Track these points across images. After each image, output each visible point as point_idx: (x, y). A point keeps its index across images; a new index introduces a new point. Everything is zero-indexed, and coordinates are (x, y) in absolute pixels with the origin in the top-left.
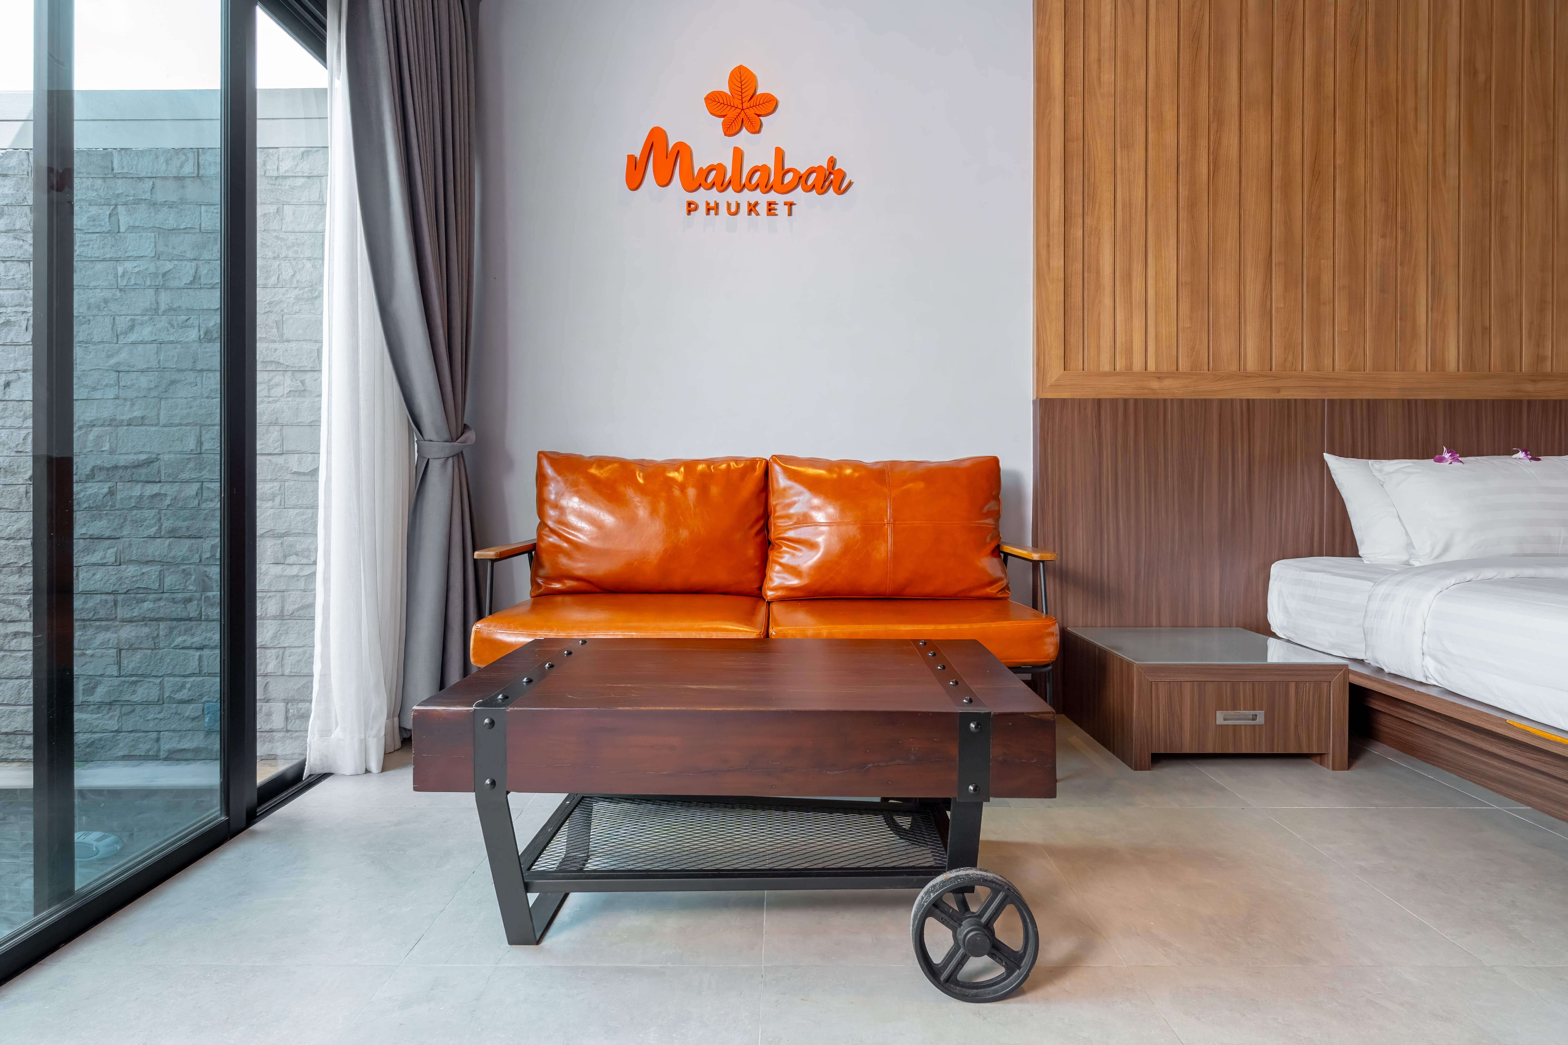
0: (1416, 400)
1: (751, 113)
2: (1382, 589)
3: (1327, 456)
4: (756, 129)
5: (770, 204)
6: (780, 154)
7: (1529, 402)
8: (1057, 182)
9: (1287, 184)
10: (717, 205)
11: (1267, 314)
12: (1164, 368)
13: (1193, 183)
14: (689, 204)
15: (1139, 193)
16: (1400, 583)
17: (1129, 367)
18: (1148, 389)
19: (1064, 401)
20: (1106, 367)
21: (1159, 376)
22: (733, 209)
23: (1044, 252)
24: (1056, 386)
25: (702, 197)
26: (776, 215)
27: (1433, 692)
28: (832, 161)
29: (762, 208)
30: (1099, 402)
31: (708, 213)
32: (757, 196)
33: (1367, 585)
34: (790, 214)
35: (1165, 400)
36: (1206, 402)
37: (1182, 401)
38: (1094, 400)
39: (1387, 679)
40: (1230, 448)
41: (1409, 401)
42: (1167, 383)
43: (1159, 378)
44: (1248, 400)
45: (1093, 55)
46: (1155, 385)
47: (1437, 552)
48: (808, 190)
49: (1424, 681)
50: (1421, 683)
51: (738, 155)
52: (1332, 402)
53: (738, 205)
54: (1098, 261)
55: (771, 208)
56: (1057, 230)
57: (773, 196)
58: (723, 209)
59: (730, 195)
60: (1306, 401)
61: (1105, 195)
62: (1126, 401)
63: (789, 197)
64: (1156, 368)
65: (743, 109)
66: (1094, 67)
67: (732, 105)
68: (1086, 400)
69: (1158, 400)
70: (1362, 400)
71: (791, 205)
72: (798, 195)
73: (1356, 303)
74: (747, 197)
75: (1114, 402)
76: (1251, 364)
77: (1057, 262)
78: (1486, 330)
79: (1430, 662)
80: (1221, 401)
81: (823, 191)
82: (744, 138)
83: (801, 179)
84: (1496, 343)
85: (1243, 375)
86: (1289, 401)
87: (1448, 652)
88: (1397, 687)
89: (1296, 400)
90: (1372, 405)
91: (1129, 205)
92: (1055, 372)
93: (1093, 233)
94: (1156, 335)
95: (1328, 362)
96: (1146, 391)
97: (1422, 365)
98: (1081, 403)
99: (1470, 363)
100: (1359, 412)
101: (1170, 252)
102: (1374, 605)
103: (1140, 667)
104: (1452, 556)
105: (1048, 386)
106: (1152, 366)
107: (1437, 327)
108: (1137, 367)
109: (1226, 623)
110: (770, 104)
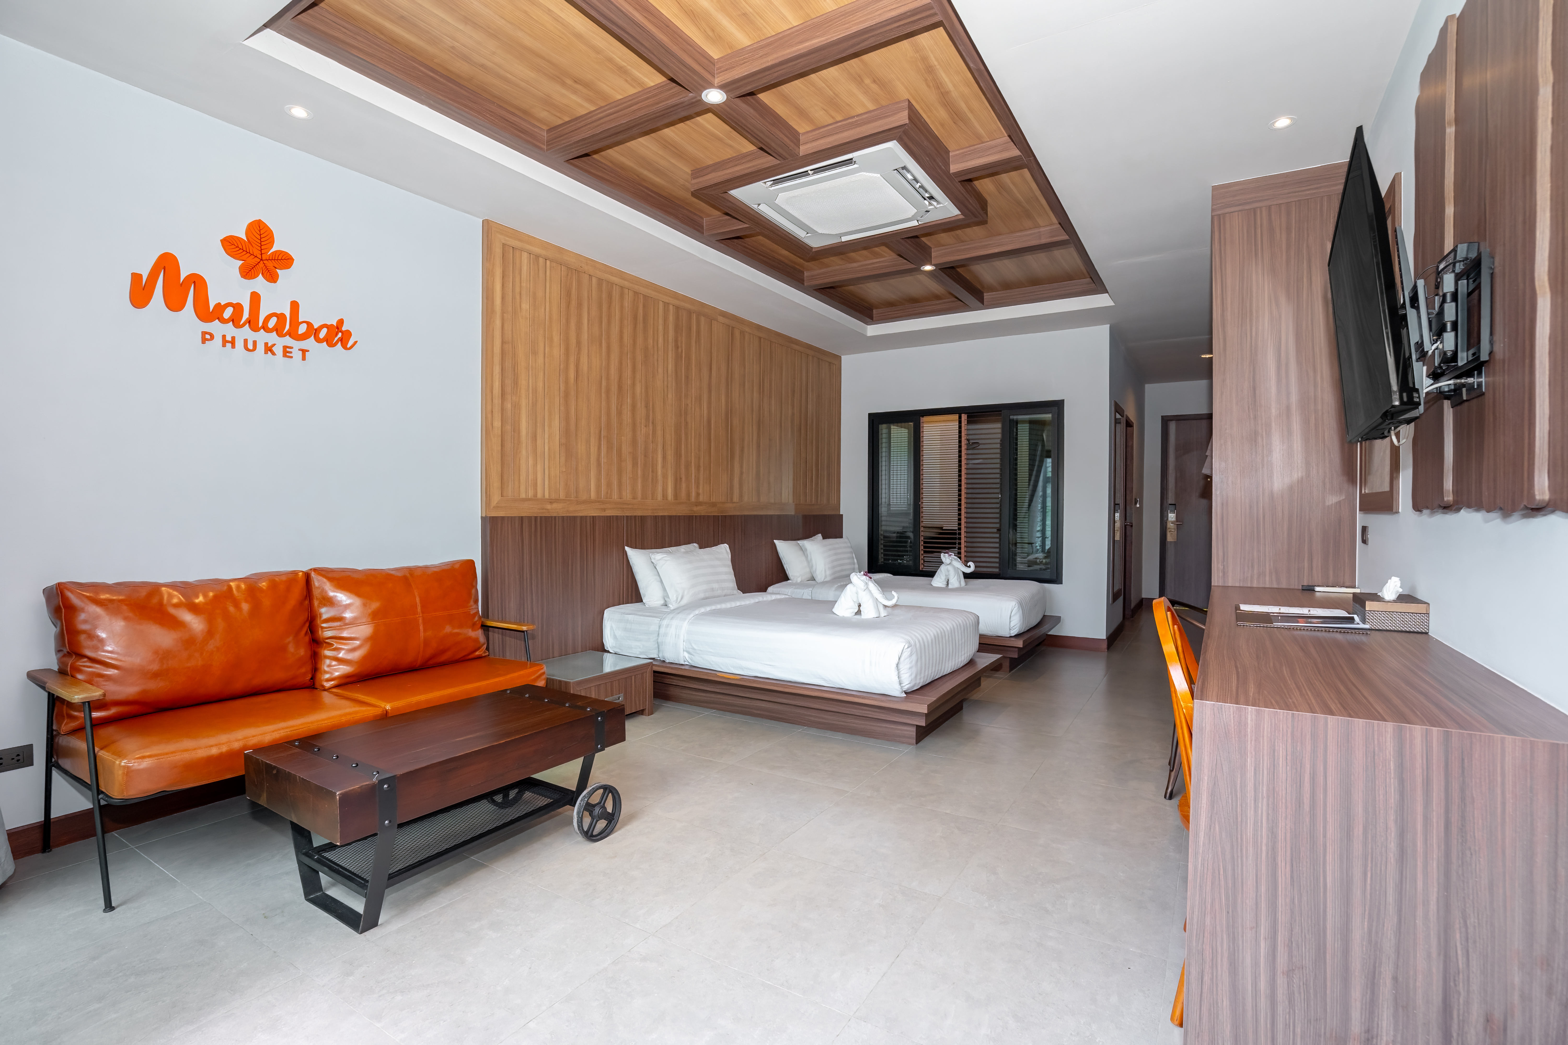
0: (658, 516)
1: (270, 264)
2: (665, 622)
3: (626, 548)
4: (272, 278)
5: (285, 347)
6: (295, 306)
7: (696, 517)
8: (497, 369)
9: (608, 391)
10: (233, 338)
11: (599, 465)
12: (553, 496)
13: (567, 382)
14: (204, 333)
15: (540, 384)
16: (672, 618)
17: (535, 495)
18: (546, 509)
19: (503, 518)
20: (523, 496)
21: (551, 501)
22: (250, 347)
23: (489, 416)
24: (497, 507)
25: (215, 327)
26: (291, 357)
27: (687, 668)
28: (341, 322)
29: (278, 350)
30: (522, 519)
31: (224, 345)
32: (272, 338)
33: (656, 620)
34: (304, 358)
35: (555, 517)
36: (575, 518)
37: (562, 517)
38: (519, 517)
39: (668, 665)
40: (585, 543)
41: (656, 516)
42: (555, 506)
43: (551, 502)
44: (593, 516)
45: (517, 290)
46: (549, 507)
47: (679, 600)
48: (318, 340)
49: (683, 663)
50: (682, 665)
51: (255, 298)
52: (627, 518)
53: (255, 343)
54: (519, 425)
55: (287, 352)
56: (497, 401)
57: (288, 341)
58: (239, 344)
59: (246, 332)
60: (617, 517)
61: (523, 382)
62: (536, 518)
63: (304, 344)
64: (550, 497)
65: (262, 260)
66: (518, 297)
67: (251, 253)
68: (515, 517)
69: (552, 517)
70: (638, 516)
71: (304, 351)
72: (310, 343)
73: (635, 462)
74: (262, 337)
75: (530, 518)
76: (593, 495)
77: (497, 424)
78: (681, 479)
79: (686, 655)
80: (581, 517)
81: (331, 345)
82: (259, 284)
83: (313, 332)
84: (684, 485)
85: (589, 502)
86: (610, 516)
87: (694, 649)
88: (672, 668)
89: (613, 516)
90: (643, 518)
91: (535, 391)
92: (496, 498)
93: (516, 406)
94: (549, 475)
95: (624, 494)
96: (544, 511)
97: (660, 497)
98: (512, 519)
99: (676, 495)
100: (637, 522)
101: (556, 423)
102: (662, 631)
103: (574, 683)
104: (684, 602)
105: (492, 507)
106: (547, 496)
107: (665, 476)
108: (539, 495)
109: (584, 649)
110: (285, 260)
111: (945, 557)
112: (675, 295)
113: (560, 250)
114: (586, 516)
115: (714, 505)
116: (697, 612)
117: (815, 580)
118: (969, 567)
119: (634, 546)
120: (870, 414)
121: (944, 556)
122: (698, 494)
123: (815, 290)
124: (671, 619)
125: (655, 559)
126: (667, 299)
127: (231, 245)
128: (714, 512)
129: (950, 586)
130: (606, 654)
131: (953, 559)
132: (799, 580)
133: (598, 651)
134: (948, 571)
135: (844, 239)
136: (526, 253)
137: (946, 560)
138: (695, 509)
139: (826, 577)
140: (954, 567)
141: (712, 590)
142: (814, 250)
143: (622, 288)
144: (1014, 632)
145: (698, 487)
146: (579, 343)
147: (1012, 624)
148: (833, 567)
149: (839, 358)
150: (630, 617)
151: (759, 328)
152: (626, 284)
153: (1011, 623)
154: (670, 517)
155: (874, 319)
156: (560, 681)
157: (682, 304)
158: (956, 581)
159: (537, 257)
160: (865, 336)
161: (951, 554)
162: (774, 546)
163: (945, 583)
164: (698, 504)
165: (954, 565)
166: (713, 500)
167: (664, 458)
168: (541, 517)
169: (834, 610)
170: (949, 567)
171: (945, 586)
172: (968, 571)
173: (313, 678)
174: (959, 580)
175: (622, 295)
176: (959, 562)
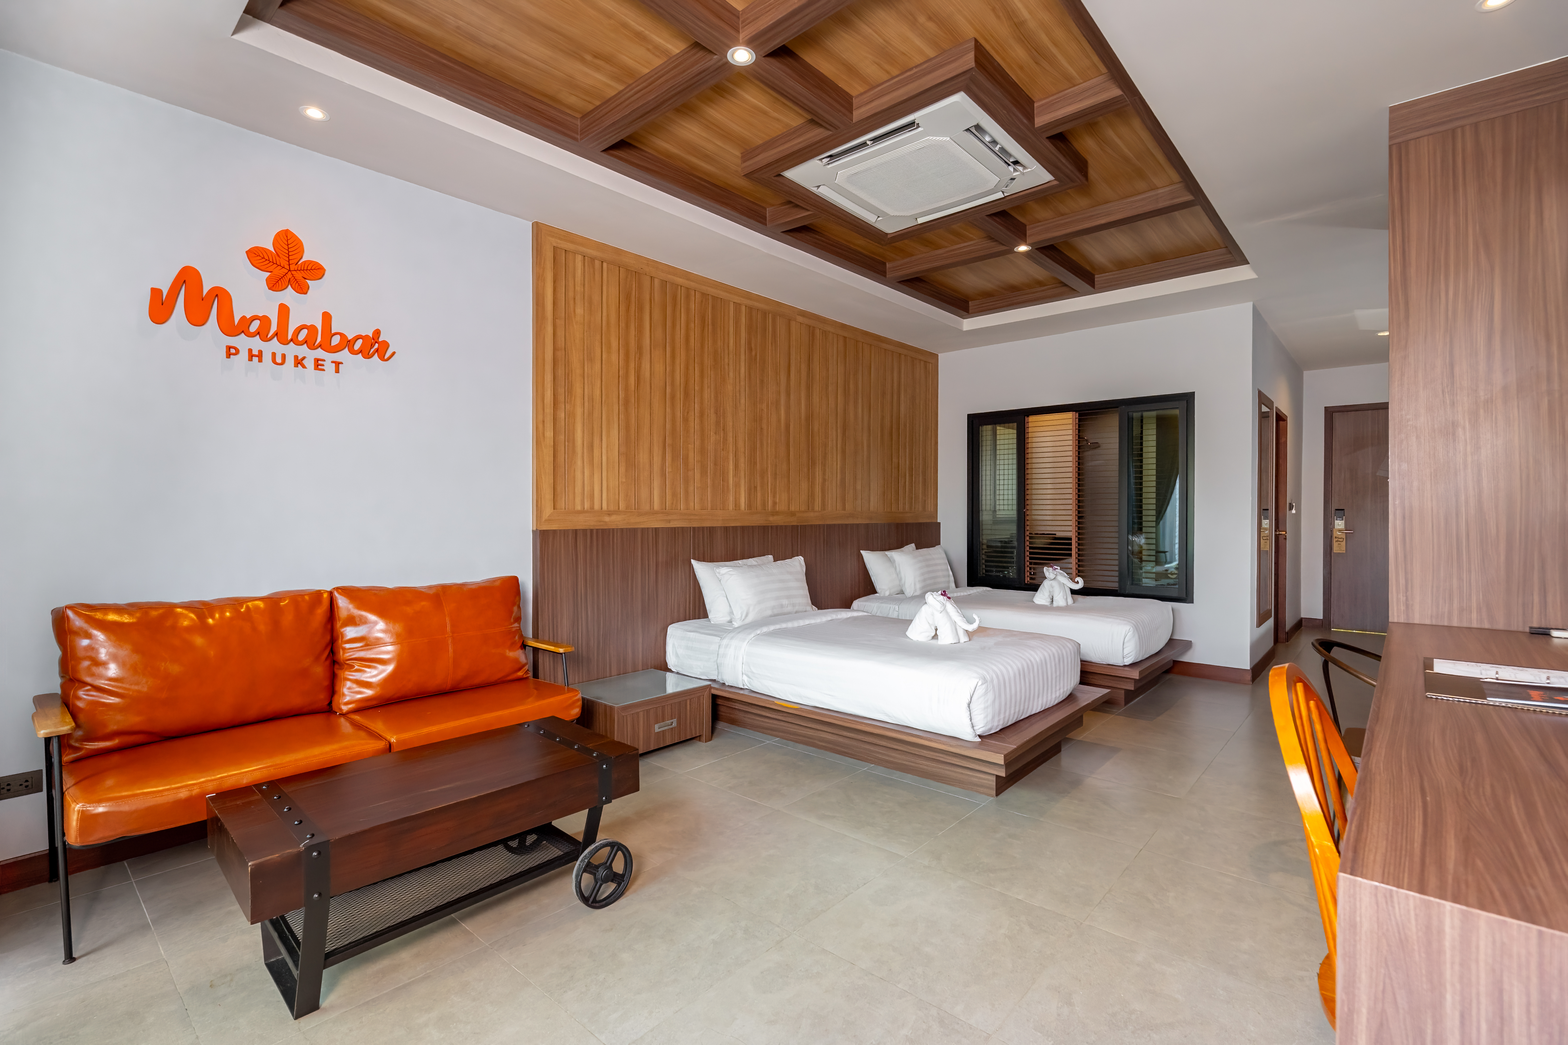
0: (729, 527)
1: (299, 275)
2: (725, 643)
3: (693, 561)
4: (302, 289)
5: (317, 360)
6: (327, 318)
7: (771, 526)
8: (549, 378)
9: (673, 399)
10: (260, 352)
11: (663, 474)
12: (612, 508)
13: (627, 389)
14: (229, 348)
15: (597, 393)
17: (593, 507)
18: (603, 522)
19: (554, 531)
20: (578, 508)
21: (610, 513)
22: (279, 360)
23: (540, 427)
24: (549, 520)
25: (242, 342)
26: (323, 370)
27: (746, 693)
28: (377, 333)
29: (309, 363)
30: (576, 532)
31: (250, 360)
32: (303, 351)
33: (717, 639)
34: (337, 371)
35: (613, 529)
36: (634, 531)
37: (622, 530)
38: (573, 530)
39: (726, 688)
40: (647, 558)
41: (727, 527)
42: (614, 518)
43: (609, 514)
44: (656, 528)
45: (571, 294)
46: (607, 519)
47: (743, 617)
48: (353, 352)
49: (742, 687)
51: (284, 311)
52: (694, 528)
53: (284, 357)
54: (574, 434)
55: (318, 364)
56: (550, 411)
57: (320, 353)
58: (267, 357)
59: (275, 345)
60: (683, 528)
61: (577, 390)
62: (592, 530)
63: (337, 357)
64: (607, 509)
65: (290, 271)
67: (279, 263)
68: (568, 531)
69: (609, 529)
70: (707, 527)
71: (337, 364)
72: (344, 355)
73: (704, 472)
74: (292, 350)
75: (585, 531)
76: (656, 506)
77: (549, 434)
78: (755, 488)
79: (743, 678)
80: (643, 529)
81: (368, 356)
82: (288, 296)
83: (347, 344)
84: (759, 494)
85: (653, 513)
86: (675, 528)
87: (752, 672)
88: (730, 692)
89: (678, 528)
90: (711, 530)
91: (592, 399)
92: (548, 511)
93: (571, 415)
94: (607, 486)
95: (692, 504)
96: (602, 523)
97: (731, 507)
98: (565, 532)
99: (750, 506)
100: (706, 534)
101: (615, 432)
102: (722, 651)
103: (618, 708)
104: (750, 619)
105: (543, 520)
106: (605, 507)
107: (737, 485)
108: (597, 507)
109: (645, 667)
110: (316, 271)
111: (1048, 572)
112: (748, 295)
113: (618, 251)
114: (648, 528)
115: (793, 514)
116: (758, 632)
117: (904, 593)
118: (1078, 582)
119: (702, 559)
120: (969, 415)
121: (1047, 570)
122: (775, 503)
123: (900, 282)
124: (731, 639)
125: (719, 573)
126: (738, 300)
127: (256, 256)
128: (793, 521)
129: (1055, 604)
130: (668, 674)
131: (1058, 574)
132: (887, 593)
133: (661, 670)
134: (1052, 587)
135: (921, 220)
136: (580, 256)
137: (1050, 574)
138: (771, 519)
139: (915, 591)
140: (1059, 583)
141: (782, 606)
142: (889, 236)
143: (688, 289)
144: (1128, 661)
145: (774, 496)
146: (640, 348)
147: (1126, 652)
148: (924, 580)
149: (935, 357)
150: (692, 635)
151: (844, 326)
152: (693, 285)
153: (1125, 650)
154: (743, 528)
155: (970, 311)
156: (606, 706)
157: (756, 304)
158: (1062, 598)
159: (593, 259)
160: (961, 331)
161: (1056, 567)
162: (861, 557)
163: (1049, 600)
164: (775, 513)
165: (1060, 580)
166: (792, 509)
167: (736, 466)
168: (597, 530)
169: (908, 633)
170: (1054, 583)
171: (1050, 603)
172: (1076, 587)
173: (330, 703)
174: (1065, 597)
175: (688, 297)
176: (1065, 577)
